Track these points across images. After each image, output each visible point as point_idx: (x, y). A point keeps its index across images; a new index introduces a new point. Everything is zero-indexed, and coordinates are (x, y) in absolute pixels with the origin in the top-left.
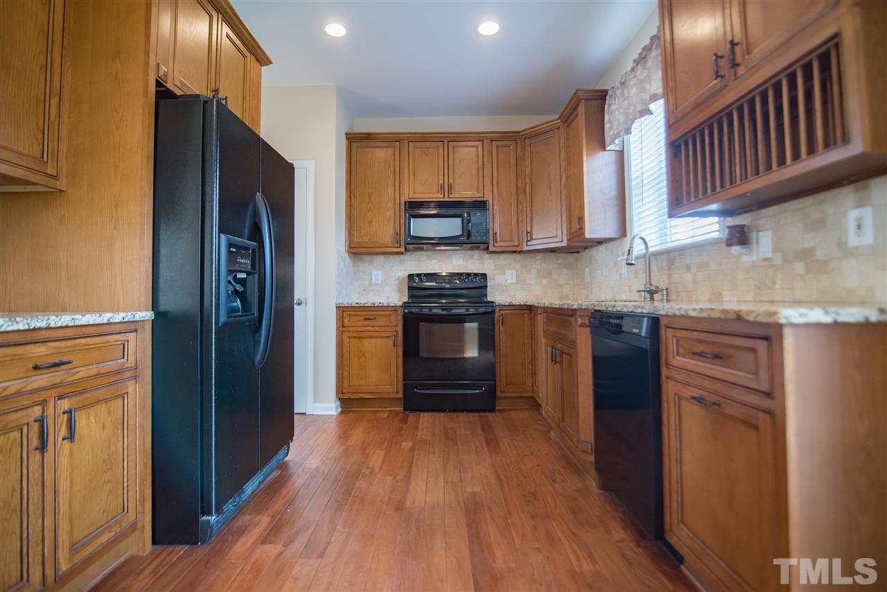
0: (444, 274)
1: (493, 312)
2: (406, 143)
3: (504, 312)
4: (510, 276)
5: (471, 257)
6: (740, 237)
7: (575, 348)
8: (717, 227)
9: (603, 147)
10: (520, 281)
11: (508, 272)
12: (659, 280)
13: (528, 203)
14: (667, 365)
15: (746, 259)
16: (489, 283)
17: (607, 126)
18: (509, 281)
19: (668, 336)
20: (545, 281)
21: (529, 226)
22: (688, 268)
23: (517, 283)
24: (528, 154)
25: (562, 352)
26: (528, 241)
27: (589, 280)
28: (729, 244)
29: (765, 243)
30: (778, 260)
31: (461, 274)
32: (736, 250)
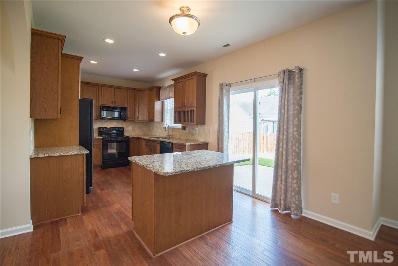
0: (108, 127)
1: (129, 140)
2: (101, 87)
3: (132, 139)
4: (130, 128)
5: (119, 122)
6: (184, 128)
7: (156, 148)
8: (180, 126)
9: (159, 100)
10: (133, 129)
11: (130, 127)
12: (171, 134)
13: (138, 109)
14: (174, 150)
15: (185, 132)
16: (125, 130)
17: (160, 96)
18: (130, 129)
19: (174, 146)
20: (140, 130)
21: (137, 115)
22: (176, 131)
23: (132, 130)
24: (138, 95)
25: (152, 149)
26: (137, 119)
27: (152, 130)
28: (182, 129)
29: (187, 129)
30: (189, 133)
31: (116, 128)
32: (183, 130)
